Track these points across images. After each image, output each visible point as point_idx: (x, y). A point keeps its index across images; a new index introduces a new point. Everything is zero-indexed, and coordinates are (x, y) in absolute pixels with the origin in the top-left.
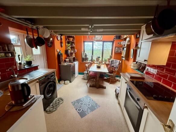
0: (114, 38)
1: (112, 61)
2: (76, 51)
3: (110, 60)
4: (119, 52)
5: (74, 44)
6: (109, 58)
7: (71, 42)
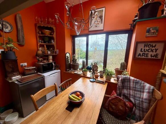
0: (134, 21)
1: (124, 81)
2: (58, 53)
3: (121, 77)
4: (149, 57)
5: (54, 41)
6: (119, 67)
7: (46, 36)
